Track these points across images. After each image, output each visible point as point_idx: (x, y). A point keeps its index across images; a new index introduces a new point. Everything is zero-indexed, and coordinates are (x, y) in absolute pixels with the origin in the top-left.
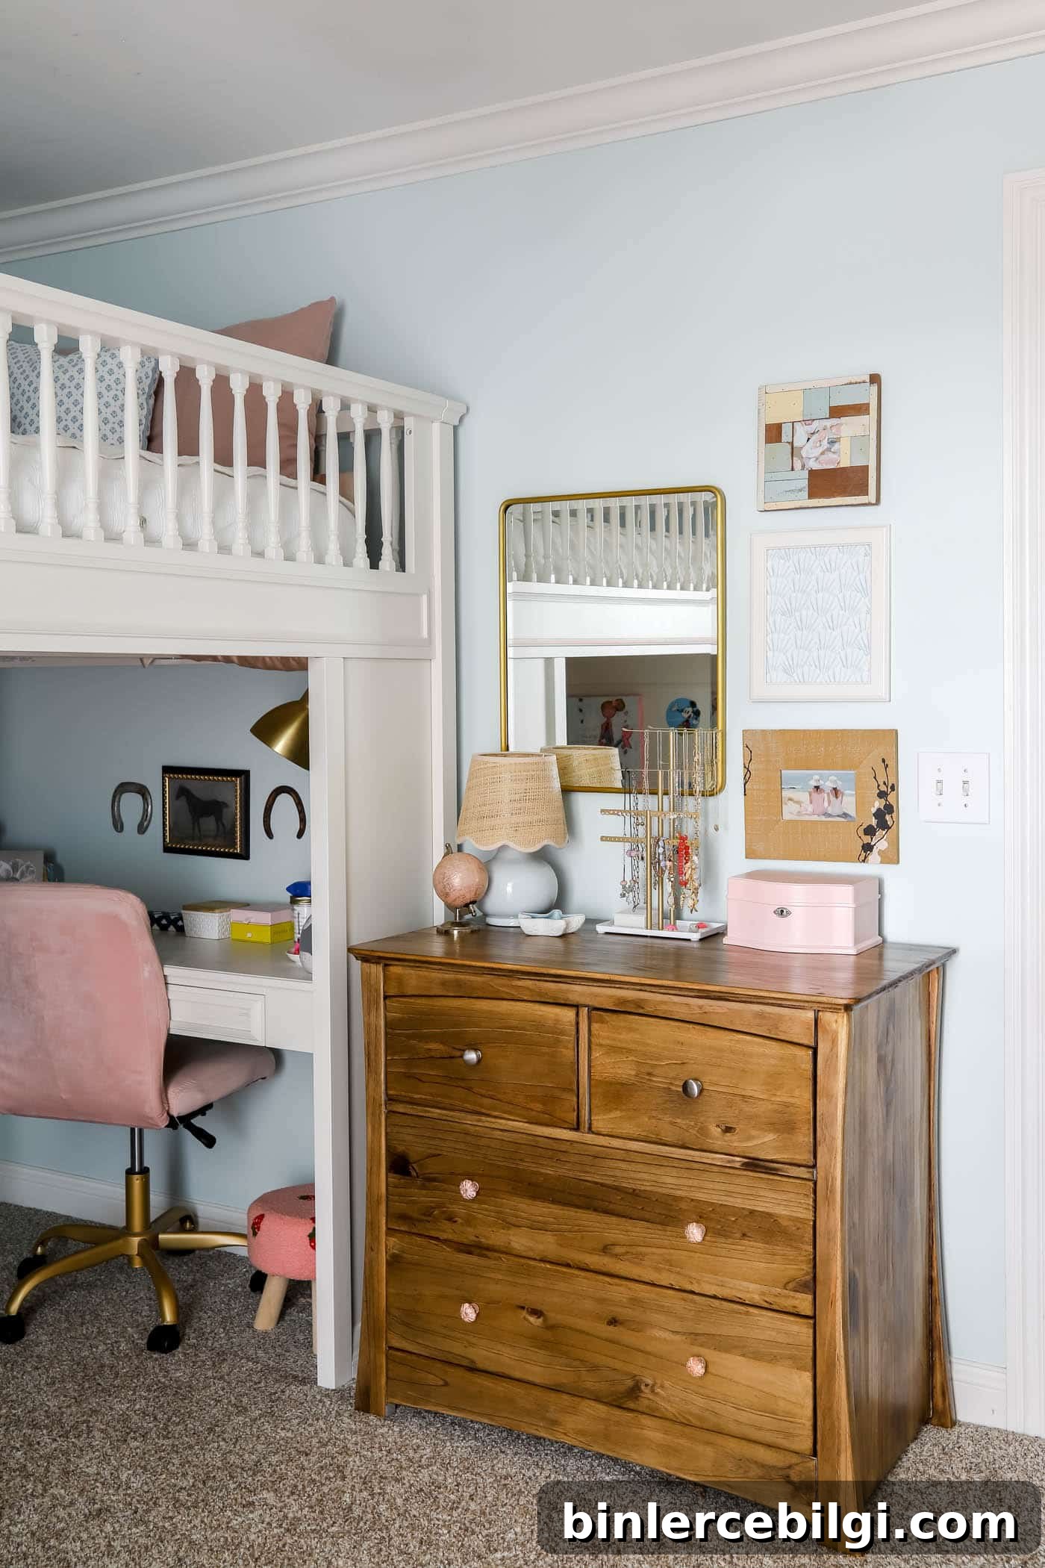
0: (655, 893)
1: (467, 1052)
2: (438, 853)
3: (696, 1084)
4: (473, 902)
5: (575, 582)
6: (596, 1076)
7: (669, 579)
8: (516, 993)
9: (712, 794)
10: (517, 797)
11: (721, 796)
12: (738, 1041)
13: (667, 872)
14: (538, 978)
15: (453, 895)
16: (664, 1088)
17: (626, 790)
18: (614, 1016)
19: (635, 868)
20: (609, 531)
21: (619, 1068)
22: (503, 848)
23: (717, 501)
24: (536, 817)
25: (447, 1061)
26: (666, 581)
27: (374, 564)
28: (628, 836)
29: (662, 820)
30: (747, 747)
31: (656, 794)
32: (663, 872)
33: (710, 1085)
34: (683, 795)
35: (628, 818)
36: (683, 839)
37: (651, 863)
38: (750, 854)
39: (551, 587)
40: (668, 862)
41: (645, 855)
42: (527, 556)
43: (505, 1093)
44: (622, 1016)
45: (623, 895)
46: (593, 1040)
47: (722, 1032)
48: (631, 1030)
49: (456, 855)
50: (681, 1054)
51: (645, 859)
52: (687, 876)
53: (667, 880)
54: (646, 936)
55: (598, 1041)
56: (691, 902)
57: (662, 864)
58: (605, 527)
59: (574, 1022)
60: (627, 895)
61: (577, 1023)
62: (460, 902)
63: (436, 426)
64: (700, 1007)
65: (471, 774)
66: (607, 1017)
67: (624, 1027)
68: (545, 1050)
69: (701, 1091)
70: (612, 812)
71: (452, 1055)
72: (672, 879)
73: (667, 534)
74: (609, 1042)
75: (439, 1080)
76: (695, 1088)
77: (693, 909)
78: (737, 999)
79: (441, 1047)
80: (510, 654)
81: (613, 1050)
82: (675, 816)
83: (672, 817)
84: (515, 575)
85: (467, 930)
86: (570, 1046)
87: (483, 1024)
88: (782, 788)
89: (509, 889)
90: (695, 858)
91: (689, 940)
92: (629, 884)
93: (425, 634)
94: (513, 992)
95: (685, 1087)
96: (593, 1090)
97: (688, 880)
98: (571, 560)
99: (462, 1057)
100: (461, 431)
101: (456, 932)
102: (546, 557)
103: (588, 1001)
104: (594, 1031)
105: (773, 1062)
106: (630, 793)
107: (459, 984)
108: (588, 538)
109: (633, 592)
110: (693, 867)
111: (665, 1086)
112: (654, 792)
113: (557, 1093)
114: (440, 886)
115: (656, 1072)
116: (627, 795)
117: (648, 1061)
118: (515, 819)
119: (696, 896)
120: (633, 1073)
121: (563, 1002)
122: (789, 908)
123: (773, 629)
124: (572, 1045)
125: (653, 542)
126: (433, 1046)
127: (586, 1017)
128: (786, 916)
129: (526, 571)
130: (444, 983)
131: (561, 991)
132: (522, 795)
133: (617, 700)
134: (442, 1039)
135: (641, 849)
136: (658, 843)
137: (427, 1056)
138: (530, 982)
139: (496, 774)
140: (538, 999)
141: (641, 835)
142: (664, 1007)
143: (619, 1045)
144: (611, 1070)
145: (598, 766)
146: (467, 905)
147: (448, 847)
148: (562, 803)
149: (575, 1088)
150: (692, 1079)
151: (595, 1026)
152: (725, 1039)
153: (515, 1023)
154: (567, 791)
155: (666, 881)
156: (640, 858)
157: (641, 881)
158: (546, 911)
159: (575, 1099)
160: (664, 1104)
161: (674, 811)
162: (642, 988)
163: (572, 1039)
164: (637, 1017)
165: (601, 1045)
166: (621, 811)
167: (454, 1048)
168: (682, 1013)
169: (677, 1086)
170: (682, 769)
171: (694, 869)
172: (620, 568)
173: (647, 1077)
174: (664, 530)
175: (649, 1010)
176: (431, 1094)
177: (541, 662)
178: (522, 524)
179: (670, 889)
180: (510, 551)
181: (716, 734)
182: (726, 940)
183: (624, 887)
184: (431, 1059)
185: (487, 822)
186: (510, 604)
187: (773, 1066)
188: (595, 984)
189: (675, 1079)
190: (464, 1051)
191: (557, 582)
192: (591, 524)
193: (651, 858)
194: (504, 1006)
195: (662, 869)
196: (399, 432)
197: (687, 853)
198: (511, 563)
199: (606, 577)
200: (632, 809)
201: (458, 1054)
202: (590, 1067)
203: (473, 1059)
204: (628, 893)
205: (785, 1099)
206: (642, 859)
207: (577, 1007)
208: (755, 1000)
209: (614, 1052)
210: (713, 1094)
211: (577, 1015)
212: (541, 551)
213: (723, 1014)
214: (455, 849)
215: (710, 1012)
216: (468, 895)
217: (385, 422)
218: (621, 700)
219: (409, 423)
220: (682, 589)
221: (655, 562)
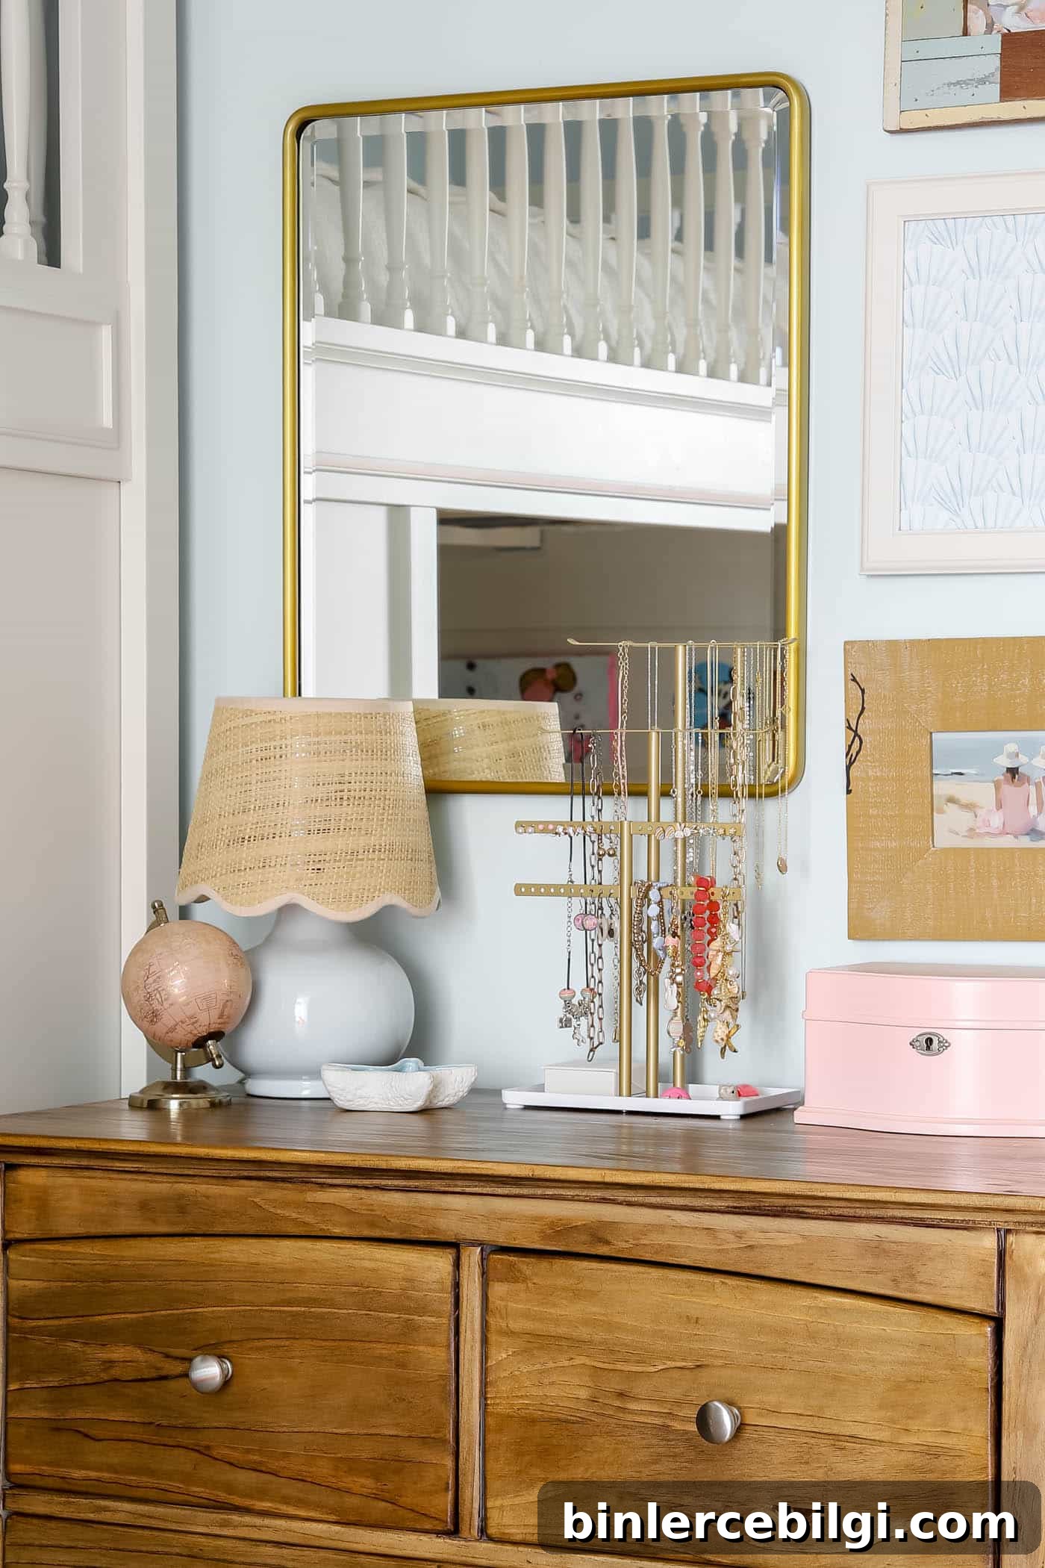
0: (640, 1012)
1: (198, 1360)
2: (134, 922)
3: (731, 1412)
4: (217, 1035)
5: (462, 334)
6: (500, 1406)
7: (680, 349)
8: (312, 1221)
9: (773, 792)
10: (320, 792)
11: (793, 798)
12: (825, 1310)
13: (668, 961)
14: (367, 1182)
15: (167, 1020)
16: (654, 1426)
17: (576, 788)
18: (544, 1264)
19: (593, 959)
20: (541, 225)
21: (553, 1383)
22: (289, 911)
23: (789, 109)
24: (362, 841)
25: (149, 1388)
26: (673, 352)
28: (579, 880)
29: (658, 842)
30: (854, 680)
31: (644, 794)
32: (659, 963)
33: (760, 1415)
34: (705, 796)
35: (578, 840)
36: (705, 884)
37: (631, 944)
38: (860, 929)
39: (405, 340)
40: (669, 938)
41: (616, 926)
42: (349, 260)
43: (286, 1455)
44: (559, 1264)
45: (565, 1023)
46: (491, 1321)
47: (789, 1290)
48: (577, 1294)
49: (175, 924)
50: (696, 1346)
51: (617, 934)
52: (714, 972)
53: (668, 981)
54: (619, 1112)
55: (504, 1325)
56: (721, 1031)
57: (656, 942)
58: (532, 215)
59: (448, 1282)
60: (574, 1022)
61: (457, 1285)
62: (184, 1034)
64: (739, 1235)
65: (213, 740)
66: (524, 1268)
67: (564, 1289)
68: (381, 1350)
69: (740, 1429)
70: (541, 827)
71: (164, 1373)
72: (679, 979)
73: (677, 244)
74: (529, 1325)
75: (129, 1432)
76: (726, 1421)
77: (726, 1047)
78: (821, 1212)
79: (138, 1354)
80: (307, 493)
81: (538, 1342)
82: (688, 832)
83: (679, 835)
84: (319, 301)
85: (199, 1102)
86: (441, 1338)
87: (236, 1296)
88: (932, 775)
89: (301, 1011)
90: (732, 928)
91: (717, 1117)
92: (578, 997)
93: (107, 420)
94: (309, 1218)
95: (704, 1419)
96: (490, 1438)
97: (715, 979)
98: (450, 279)
99: (186, 1375)
101: (174, 1106)
102: (392, 268)
103: (482, 1233)
104: (495, 1301)
105: (906, 1354)
106: (584, 793)
107: (181, 1205)
108: (491, 237)
109: (598, 371)
110: (728, 948)
111: (658, 1421)
112: (639, 792)
113: (410, 1450)
114: (139, 997)
115: (641, 1388)
116: (578, 800)
117: (619, 1366)
118: (317, 844)
119: (735, 1018)
120: (583, 1394)
121: (423, 1236)
122: (945, 1034)
123: (917, 409)
124: (445, 1335)
125: (646, 263)
126: (118, 1353)
127: (476, 1271)
128: (939, 1052)
129: (345, 296)
130: (145, 1206)
131: (421, 1210)
132: (333, 788)
133: (558, 666)
134: (140, 1335)
135: (607, 911)
136: (646, 895)
137: (105, 1376)
138: (347, 1194)
139: (272, 739)
140: (366, 1233)
141: (609, 877)
142: (661, 1239)
143: (553, 1330)
144: (534, 1391)
145: (511, 738)
146: (200, 1043)
147: (157, 910)
148: (426, 814)
149: (451, 1436)
150: (720, 1401)
151: (498, 1289)
152: (796, 1306)
153: (305, 1290)
154: (438, 792)
155: (664, 981)
156: (606, 932)
157: (608, 989)
158: (389, 1060)
159: (449, 1463)
160: (655, 1462)
161: (684, 821)
162: (608, 1194)
163: (446, 1322)
164: (594, 1265)
165: (510, 1333)
166: (561, 823)
167: (167, 1356)
168: (699, 1249)
169: (685, 1419)
170: (705, 727)
171: (729, 954)
172: (567, 312)
173: (618, 1403)
174: (670, 237)
175: (620, 1246)
176: (111, 1468)
177: (380, 515)
178: (337, 188)
179: (673, 1002)
180: (309, 245)
181: (782, 649)
182: (799, 1116)
183: (568, 1004)
184: (112, 1384)
185: (247, 853)
186: (307, 373)
187: (903, 1363)
188: (500, 1191)
189: (678, 1403)
190: (190, 1360)
191: (420, 328)
192: (499, 205)
193: (631, 932)
194: (286, 1252)
195: (656, 956)
197: (714, 920)
198: (311, 273)
199: (532, 327)
200: (588, 819)
201: (178, 1368)
202: (484, 1384)
203: (214, 1378)
204: (578, 1019)
205: (930, 1439)
206: (611, 933)
207: (454, 1246)
208: (864, 1213)
209: (541, 1348)
210: (771, 1435)
211: (457, 1265)
212: (382, 255)
213: (789, 1248)
214: (173, 913)
215: (762, 1246)
216: (205, 1014)
218: (567, 666)
220: (711, 374)
221: (647, 307)
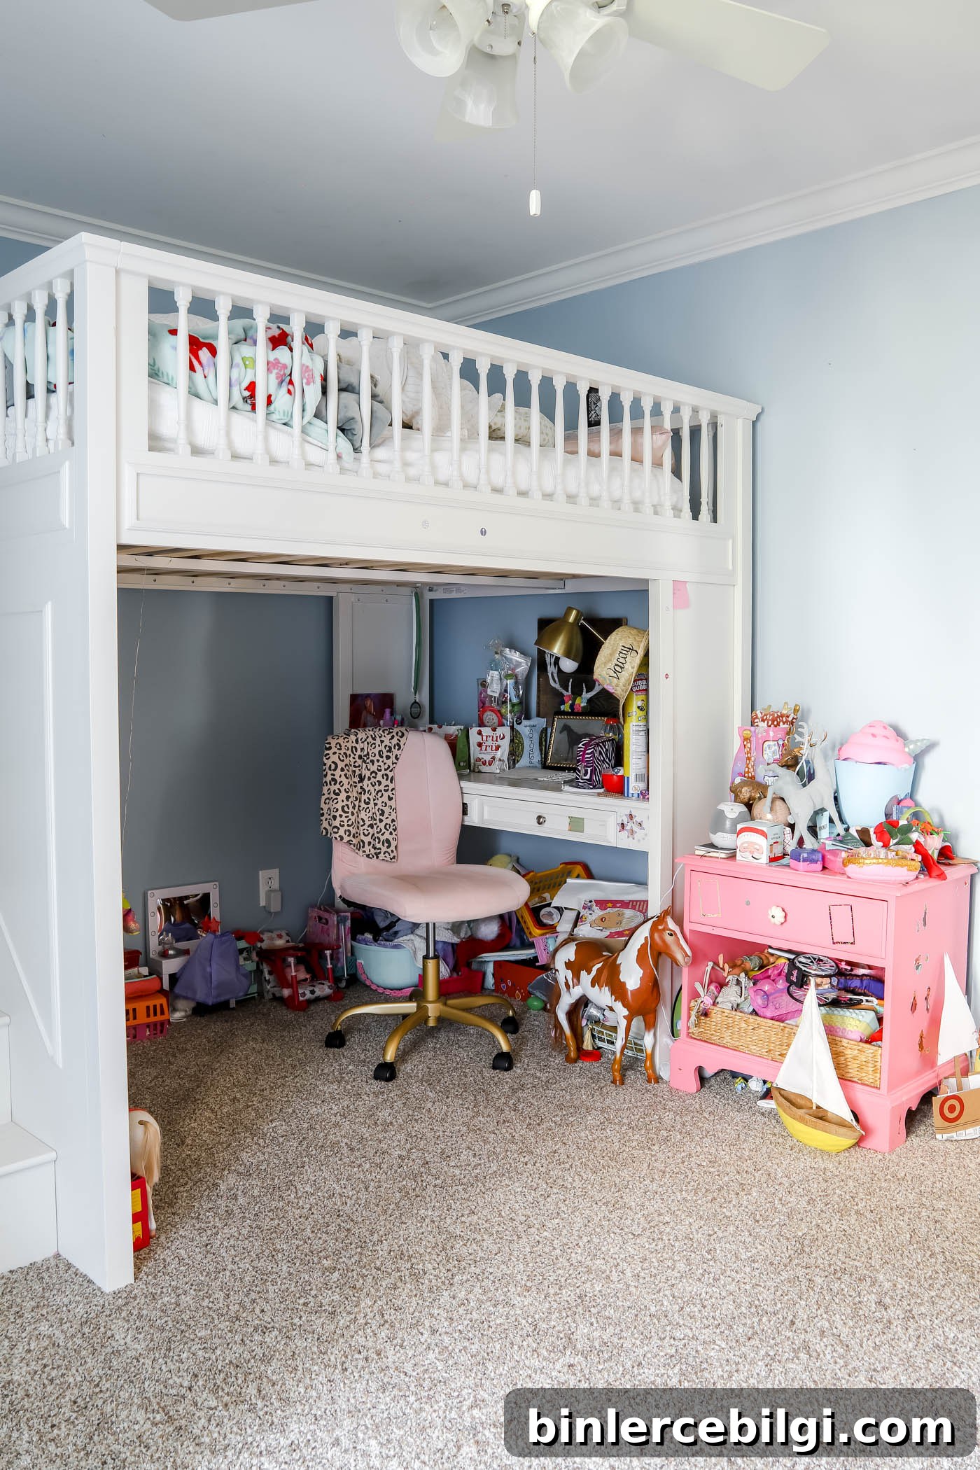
27: (695, 516)
63: (740, 421)
93: (730, 567)
100: (759, 425)
196: (714, 426)
217: (704, 420)
219: (721, 420)
